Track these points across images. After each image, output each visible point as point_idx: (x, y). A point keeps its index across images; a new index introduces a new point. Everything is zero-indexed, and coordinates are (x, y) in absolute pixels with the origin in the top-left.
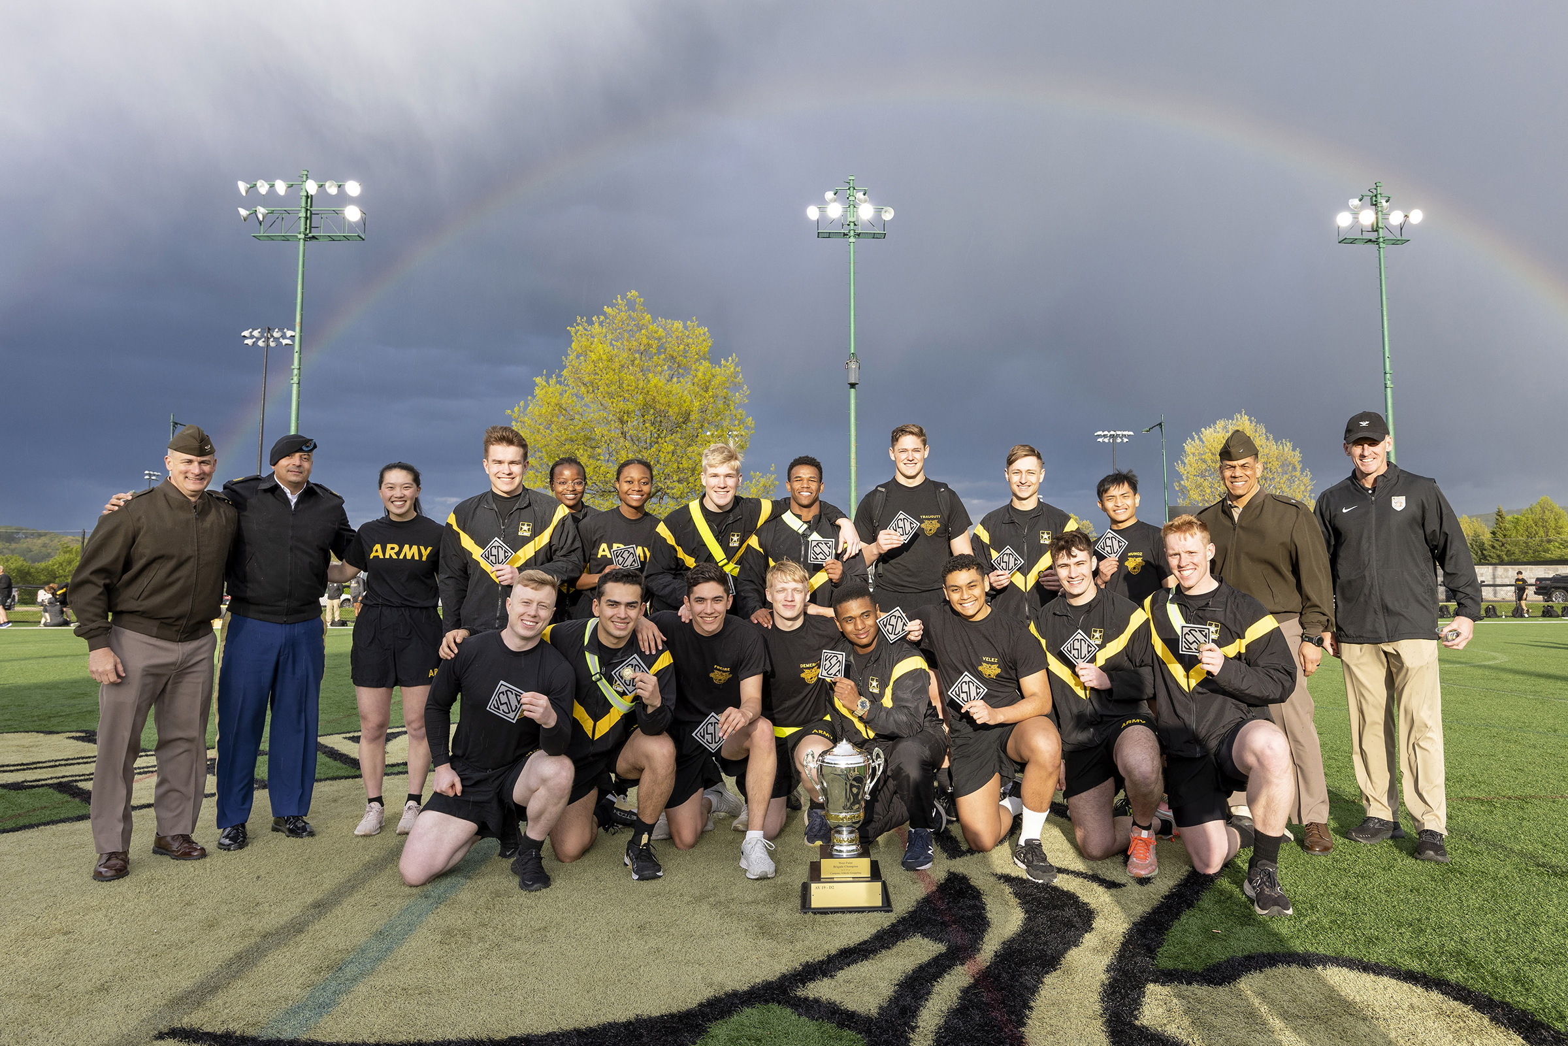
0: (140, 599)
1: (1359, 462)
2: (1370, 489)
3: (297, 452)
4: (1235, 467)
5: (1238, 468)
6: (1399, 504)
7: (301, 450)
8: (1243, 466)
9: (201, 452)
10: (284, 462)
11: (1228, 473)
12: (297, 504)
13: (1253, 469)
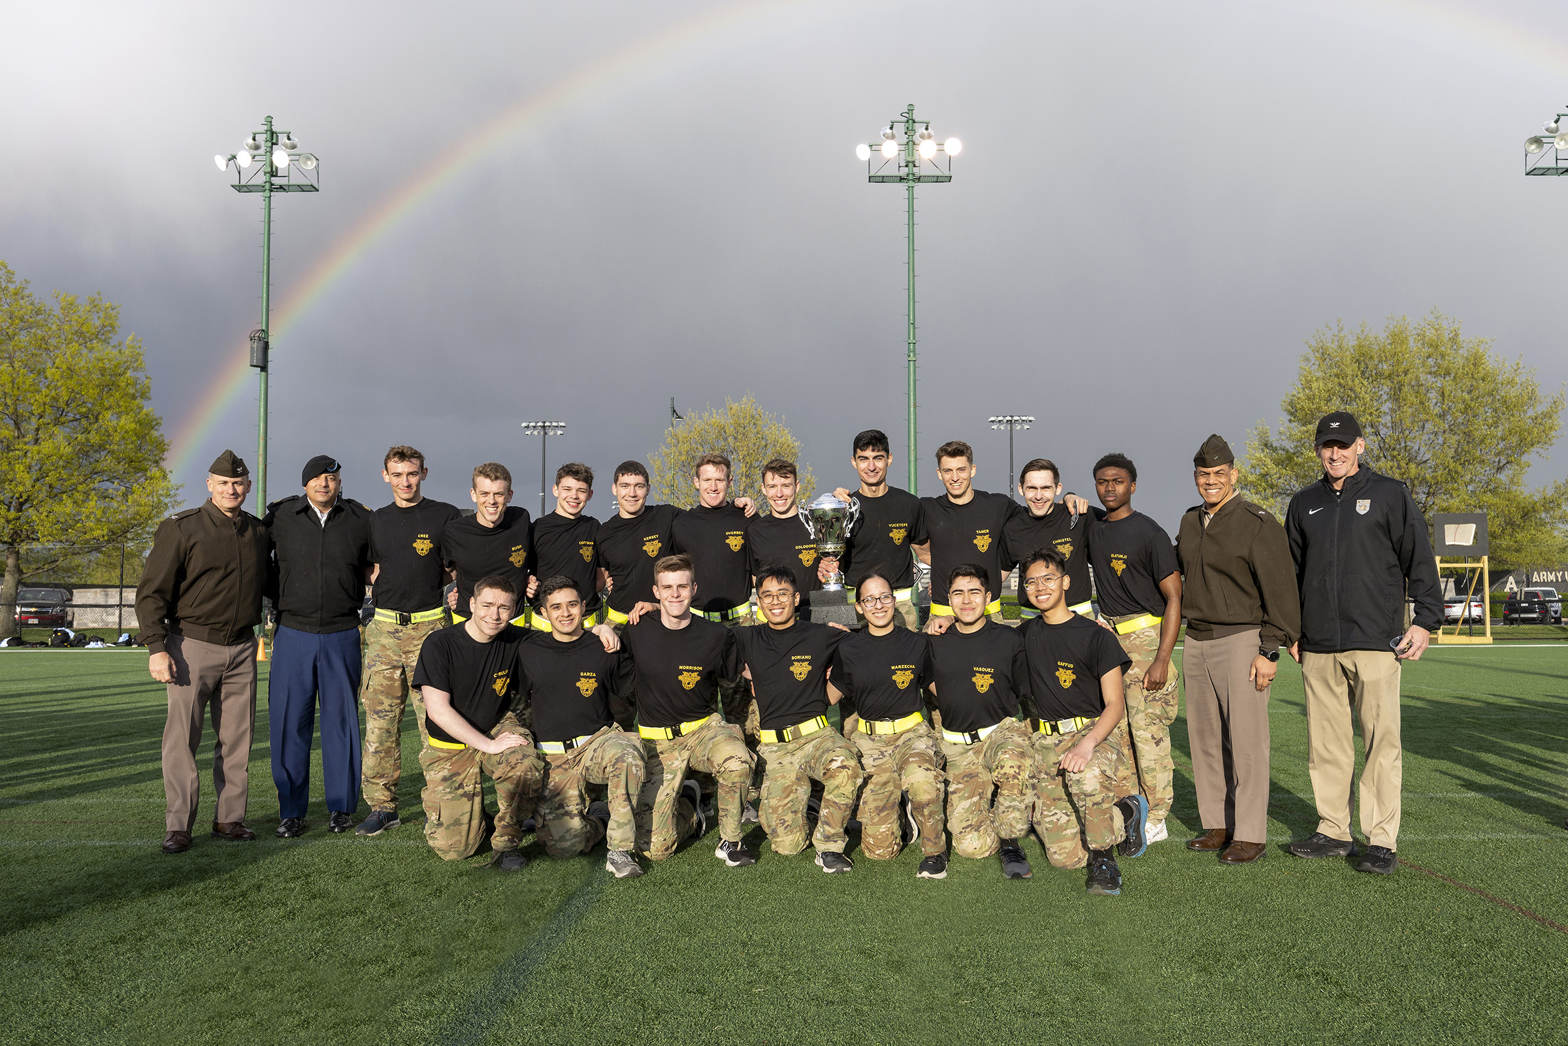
0: (193, 606)
1: (1328, 465)
2: (1338, 491)
3: (322, 473)
4: (1209, 474)
5: (1212, 475)
6: (1363, 508)
7: (326, 471)
8: (1217, 473)
9: (234, 474)
10: (313, 483)
11: (1202, 480)
12: (326, 522)
13: (1228, 475)
